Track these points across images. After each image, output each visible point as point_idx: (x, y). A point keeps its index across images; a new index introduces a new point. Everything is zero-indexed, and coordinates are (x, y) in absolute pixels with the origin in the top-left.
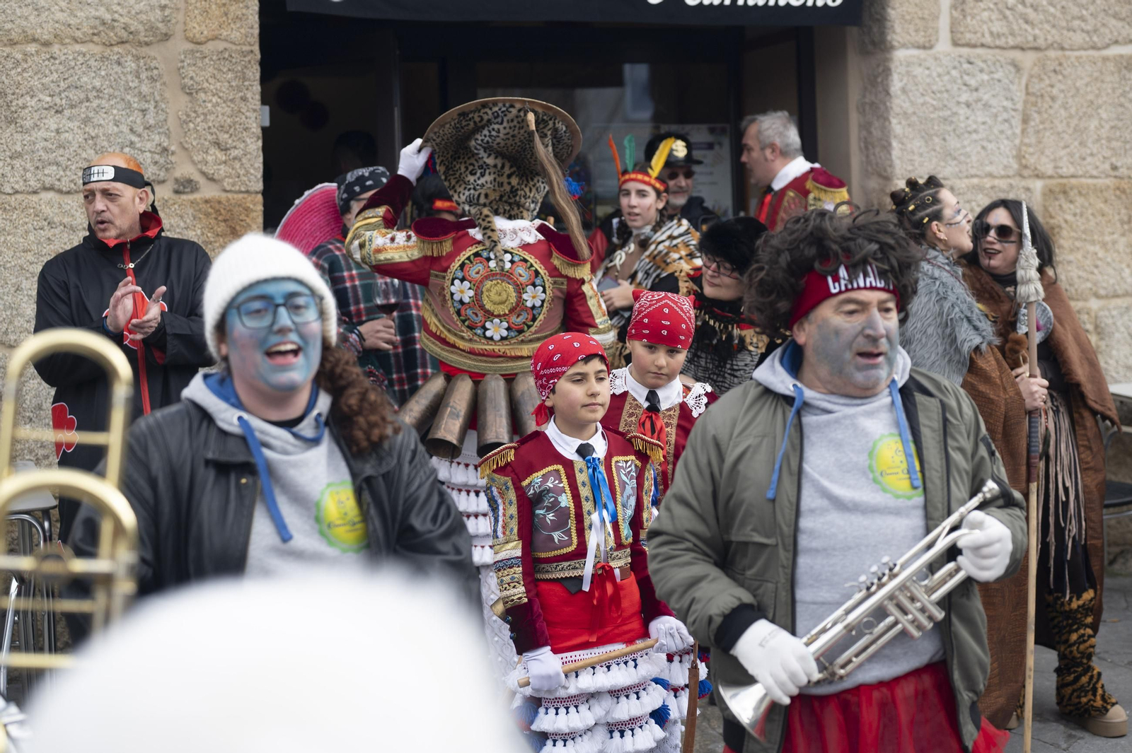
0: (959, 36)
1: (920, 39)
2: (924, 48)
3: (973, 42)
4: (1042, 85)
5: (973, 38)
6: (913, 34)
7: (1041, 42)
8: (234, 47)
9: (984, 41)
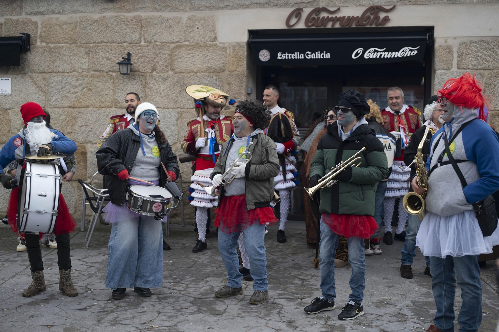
0: (460, 66)
1: (445, 67)
2: (447, 70)
3: (465, 68)
4: (491, 81)
5: (465, 67)
6: (443, 66)
7: (491, 67)
8: (240, 73)
9: (469, 67)
